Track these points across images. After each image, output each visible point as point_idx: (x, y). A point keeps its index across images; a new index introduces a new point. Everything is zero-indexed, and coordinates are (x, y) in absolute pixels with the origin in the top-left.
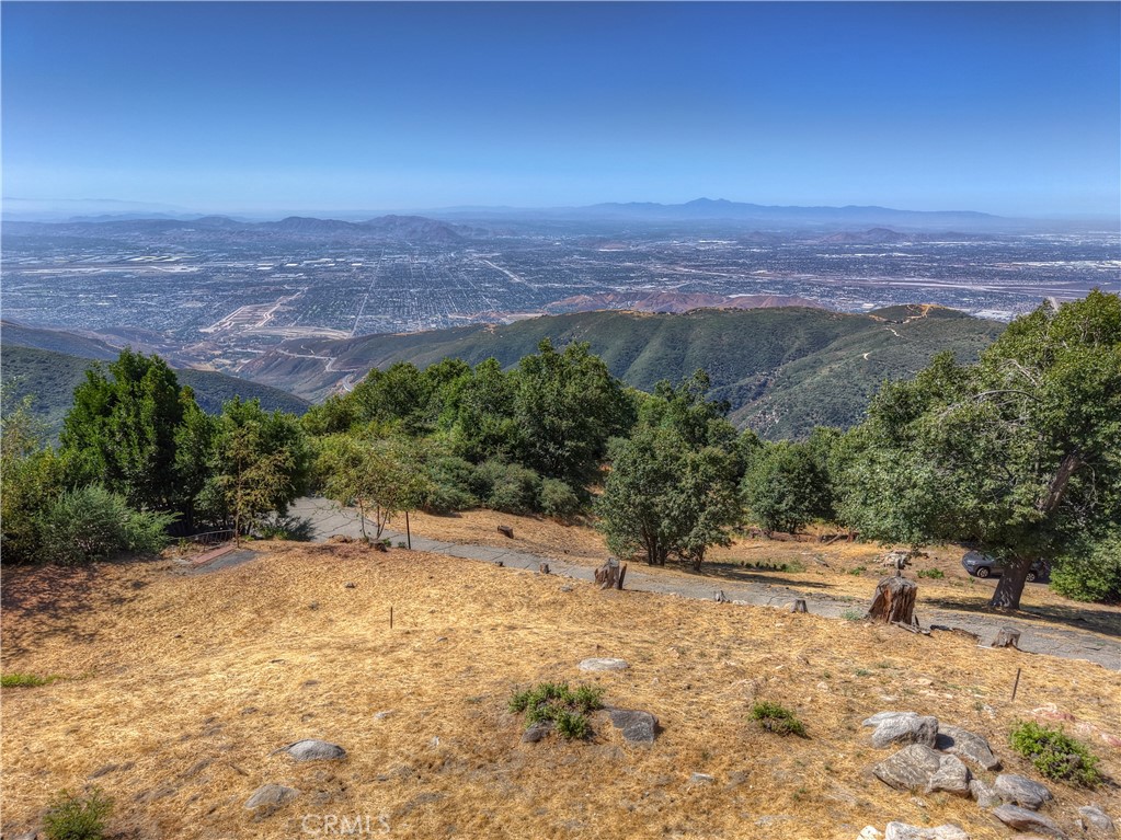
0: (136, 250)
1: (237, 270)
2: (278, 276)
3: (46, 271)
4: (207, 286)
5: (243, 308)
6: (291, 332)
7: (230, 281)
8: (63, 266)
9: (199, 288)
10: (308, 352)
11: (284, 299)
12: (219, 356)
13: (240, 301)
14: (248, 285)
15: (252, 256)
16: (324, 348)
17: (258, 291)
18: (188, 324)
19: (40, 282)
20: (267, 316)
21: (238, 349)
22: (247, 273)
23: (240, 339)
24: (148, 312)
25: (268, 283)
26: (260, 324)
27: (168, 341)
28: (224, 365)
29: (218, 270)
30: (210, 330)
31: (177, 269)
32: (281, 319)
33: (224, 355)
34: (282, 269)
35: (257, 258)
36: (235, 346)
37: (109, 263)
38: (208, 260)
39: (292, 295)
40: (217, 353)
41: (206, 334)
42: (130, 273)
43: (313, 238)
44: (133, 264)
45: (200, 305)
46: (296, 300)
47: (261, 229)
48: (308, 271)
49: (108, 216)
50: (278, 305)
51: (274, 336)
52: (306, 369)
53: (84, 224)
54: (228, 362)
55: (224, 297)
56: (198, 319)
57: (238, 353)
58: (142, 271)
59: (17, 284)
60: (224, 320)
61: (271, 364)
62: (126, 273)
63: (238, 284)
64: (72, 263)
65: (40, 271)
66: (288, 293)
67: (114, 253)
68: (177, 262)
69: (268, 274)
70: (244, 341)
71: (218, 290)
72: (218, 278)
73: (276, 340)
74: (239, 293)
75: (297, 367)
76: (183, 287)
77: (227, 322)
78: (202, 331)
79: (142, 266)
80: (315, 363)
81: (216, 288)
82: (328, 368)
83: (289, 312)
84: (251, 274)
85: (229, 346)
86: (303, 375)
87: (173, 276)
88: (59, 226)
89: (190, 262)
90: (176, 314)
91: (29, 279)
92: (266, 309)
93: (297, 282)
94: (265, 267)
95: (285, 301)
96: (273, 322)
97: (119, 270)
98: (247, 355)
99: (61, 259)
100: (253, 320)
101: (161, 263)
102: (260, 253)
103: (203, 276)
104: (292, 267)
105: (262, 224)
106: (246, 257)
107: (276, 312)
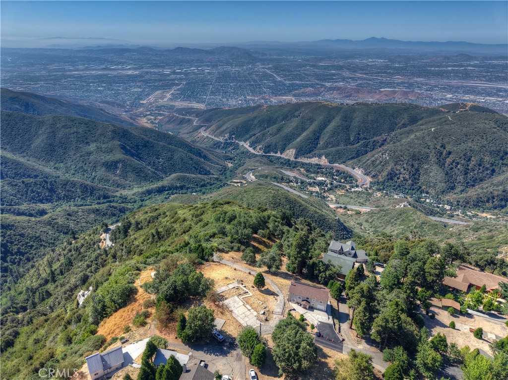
0: (112, 62)
1: (155, 73)
2: (173, 77)
3: (76, 72)
4: (143, 81)
5: (158, 92)
6: (179, 104)
7: (152, 78)
8: (83, 70)
9: (139, 82)
10: (186, 115)
11: (175, 88)
12: (149, 115)
13: (157, 88)
14: (160, 80)
15: (161, 66)
16: (192, 114)
17: (165, 84)
18: (136, 99)
19: (74, 77)
20: (168, 96)
21: (156, 112)
22: (159, 75)
23: (157, 107)
24: (119, 93)
25: (168, 80)
26: (165, 100)
27: (128, 107)
28: (151, 119)
29: (147, 73)
30: (144, 102)
31: (130, 72)
32: (174, 97)
33: (151, 115)
34: (174, 73)
35: (163, 67)
36: (155, 110)
37: (102, 69)
38: (142, 68)
39: (179, 85)
40: (148, 113)
41: (143, 104)
42: (111, 74)
43: (188, 58)
44: (111, 69)
45: (140, 90)
46: (180, 88)
47: (165, 53)
48: (186, 74)
49: (99, 46)
50: (173, 91)
51: (172, 106)
52: (185, 123)
53: (90, 50)
54: (153, 118)
55: (150, 86)
56: (140, 97)
57: (157, 113)
58: (115, 73)
59: (66, 79)
60: (150, 97)
61: (171, 120)
62: (109, 74)
63: (156, 80)
64: (86, 69)
65: (74, 73)
66: (177, 85)
67: (103, 64)
68: (130, 69)
69: (168, 75)
70: (159, 108)
71: (147, 83)
72: (147, 77)
73: (172, 107)
74: (156, 84)
75: (182, 122)
76: (133, 81)
77: (152, 98)
78: (141, 102)
79: (115, 71)
80: (189, 120)
81: (146, 82)
82: (195, 124)
83: (177, 94)
84: (161, 75)
85: (153, 110)
86: (184, 126)
87: (128, 76)
88: (80, 51)
89: (135, 69)
90: (130, 94)
91: (70, 76)
92: (168, 92)
93: (181, 79)
94: (167, 71)
95: (176, 89)
96: (171, 99)
97: (106, 72)
98: (161, 115)
99: (81, 67)
100: (162, 97)
101: (123, 69)
102: (165, 65)
103: (141, 76)
104: (179, 72)
105: (166, 51)
106: (158, 67)
107: (172, 94)
